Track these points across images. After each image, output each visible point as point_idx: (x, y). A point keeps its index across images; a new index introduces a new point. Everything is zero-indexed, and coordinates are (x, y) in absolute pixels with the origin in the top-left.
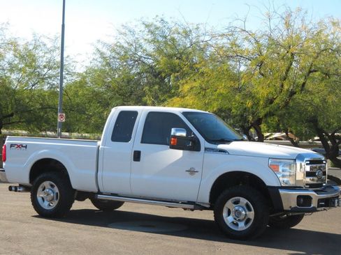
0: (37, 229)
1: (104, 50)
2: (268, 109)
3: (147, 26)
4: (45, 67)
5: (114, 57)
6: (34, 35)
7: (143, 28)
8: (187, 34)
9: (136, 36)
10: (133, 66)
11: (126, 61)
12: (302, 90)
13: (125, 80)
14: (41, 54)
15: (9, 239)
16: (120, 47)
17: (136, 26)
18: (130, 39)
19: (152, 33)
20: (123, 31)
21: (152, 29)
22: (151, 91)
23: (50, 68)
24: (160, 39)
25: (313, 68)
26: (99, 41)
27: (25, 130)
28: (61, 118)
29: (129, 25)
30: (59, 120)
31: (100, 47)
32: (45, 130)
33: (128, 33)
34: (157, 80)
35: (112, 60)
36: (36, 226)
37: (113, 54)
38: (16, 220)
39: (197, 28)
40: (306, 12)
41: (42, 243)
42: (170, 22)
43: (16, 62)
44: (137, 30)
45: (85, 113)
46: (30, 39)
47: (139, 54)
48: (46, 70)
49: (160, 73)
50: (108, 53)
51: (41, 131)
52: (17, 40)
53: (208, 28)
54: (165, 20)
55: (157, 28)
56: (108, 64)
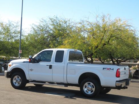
0: (19, 95)
1: (35, 27)
2: (96, 50)
3: (51, 19)
4: (13, 33)
5: (38, 30)
6: (9, 21)
7: (49, 20)
8: (66, 22)
9: (47, 23)
10: (45, 33)
11: (43, 32)
12: (108, 44)
13: (43, 38)
14: (12, 28)
15: (9, 99)
16: (41, 26)
17: (47, 19)
18: (44, 23)
19: (52, 22)
20: (42, 21)
21: (53, 20)
22: (52, 43)
23: (15, 34)
24: (55, 24)
25: (112, 36)
26: (33, 24)
27: (5, 56)
28: (20, 52)
29: (44, 18)
30: (19, 53)
31: (33, 26)
32: (12, 56)
33: (44, 21)
34: (54, 39)
35: (38, 31)
36: (18, 93)
37: (38, 29)
38: (9, 91)
39: (69, 21)
40: (110, 16)
41: (23, 101)
42: (59, 18)
43: (2, 31)
44: (47, 21)
45: (28, 50)
46: (8, 22)
47: (48, 29)
48: (14, 34)
49: (55, 36)
50: (36, 29)
51: (11, 56)
52: (3, 23)
53: (73, 21)
54: (58, 17)
55: (55, 20)
56: (36, 33)
